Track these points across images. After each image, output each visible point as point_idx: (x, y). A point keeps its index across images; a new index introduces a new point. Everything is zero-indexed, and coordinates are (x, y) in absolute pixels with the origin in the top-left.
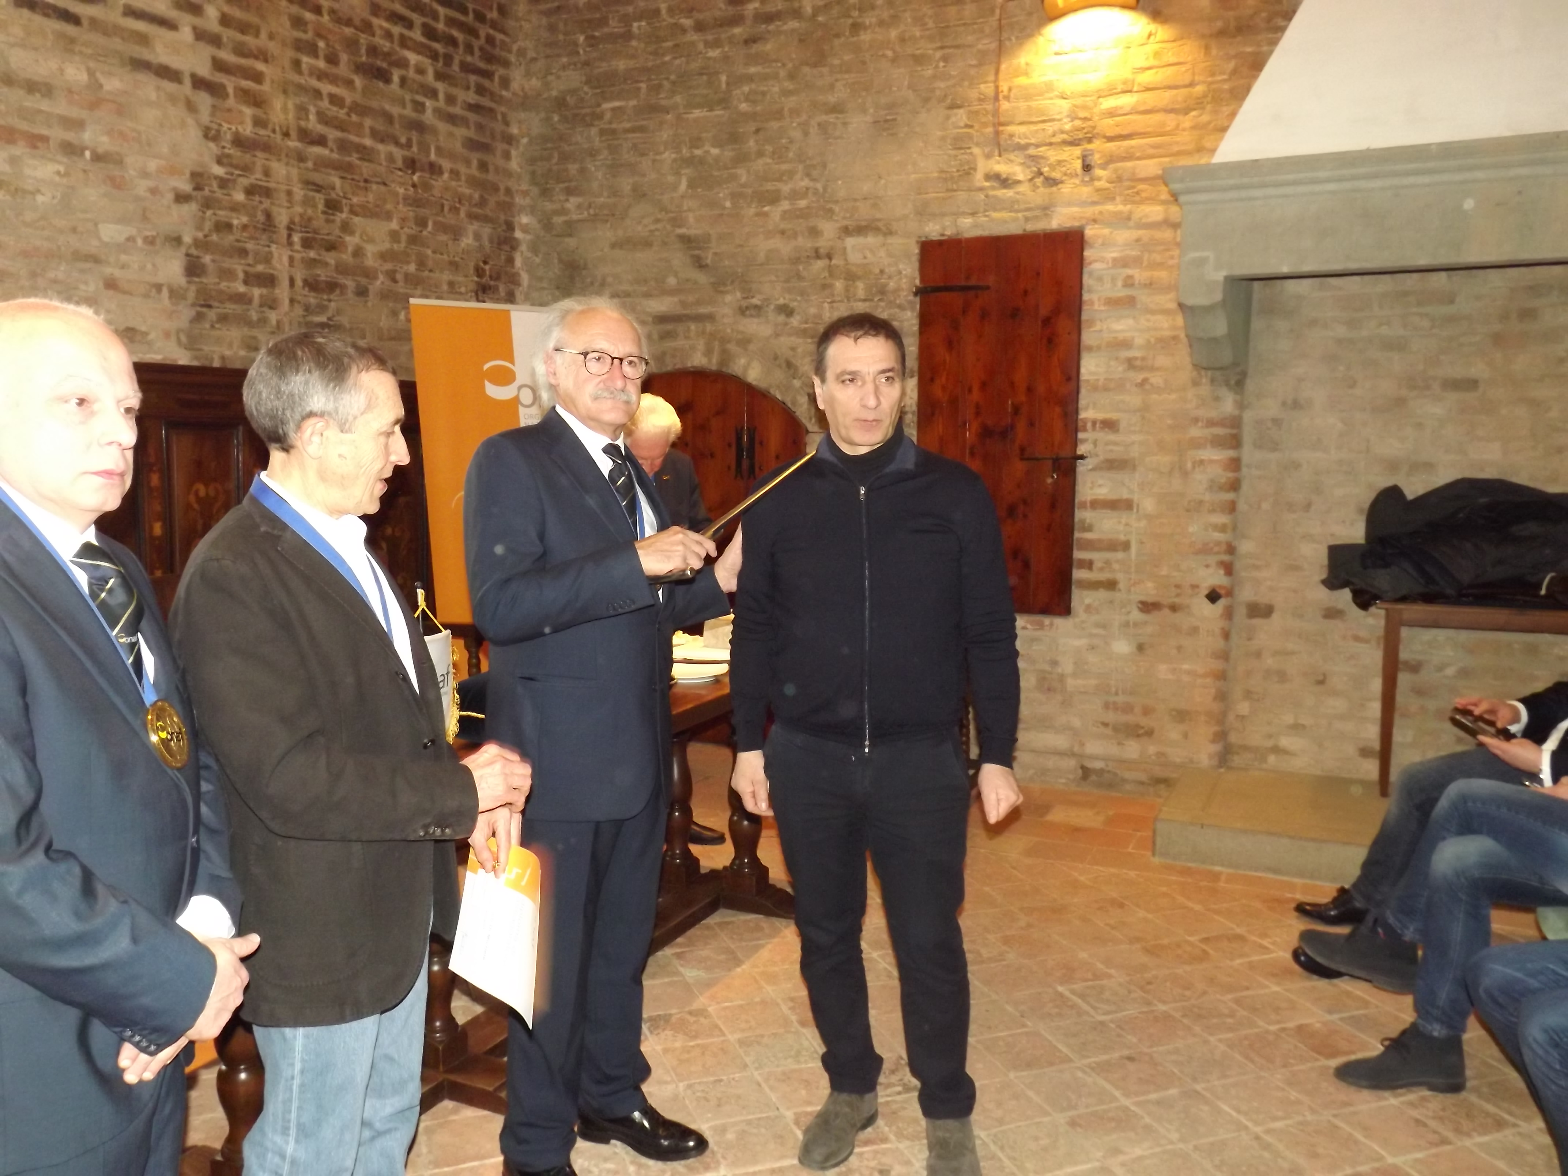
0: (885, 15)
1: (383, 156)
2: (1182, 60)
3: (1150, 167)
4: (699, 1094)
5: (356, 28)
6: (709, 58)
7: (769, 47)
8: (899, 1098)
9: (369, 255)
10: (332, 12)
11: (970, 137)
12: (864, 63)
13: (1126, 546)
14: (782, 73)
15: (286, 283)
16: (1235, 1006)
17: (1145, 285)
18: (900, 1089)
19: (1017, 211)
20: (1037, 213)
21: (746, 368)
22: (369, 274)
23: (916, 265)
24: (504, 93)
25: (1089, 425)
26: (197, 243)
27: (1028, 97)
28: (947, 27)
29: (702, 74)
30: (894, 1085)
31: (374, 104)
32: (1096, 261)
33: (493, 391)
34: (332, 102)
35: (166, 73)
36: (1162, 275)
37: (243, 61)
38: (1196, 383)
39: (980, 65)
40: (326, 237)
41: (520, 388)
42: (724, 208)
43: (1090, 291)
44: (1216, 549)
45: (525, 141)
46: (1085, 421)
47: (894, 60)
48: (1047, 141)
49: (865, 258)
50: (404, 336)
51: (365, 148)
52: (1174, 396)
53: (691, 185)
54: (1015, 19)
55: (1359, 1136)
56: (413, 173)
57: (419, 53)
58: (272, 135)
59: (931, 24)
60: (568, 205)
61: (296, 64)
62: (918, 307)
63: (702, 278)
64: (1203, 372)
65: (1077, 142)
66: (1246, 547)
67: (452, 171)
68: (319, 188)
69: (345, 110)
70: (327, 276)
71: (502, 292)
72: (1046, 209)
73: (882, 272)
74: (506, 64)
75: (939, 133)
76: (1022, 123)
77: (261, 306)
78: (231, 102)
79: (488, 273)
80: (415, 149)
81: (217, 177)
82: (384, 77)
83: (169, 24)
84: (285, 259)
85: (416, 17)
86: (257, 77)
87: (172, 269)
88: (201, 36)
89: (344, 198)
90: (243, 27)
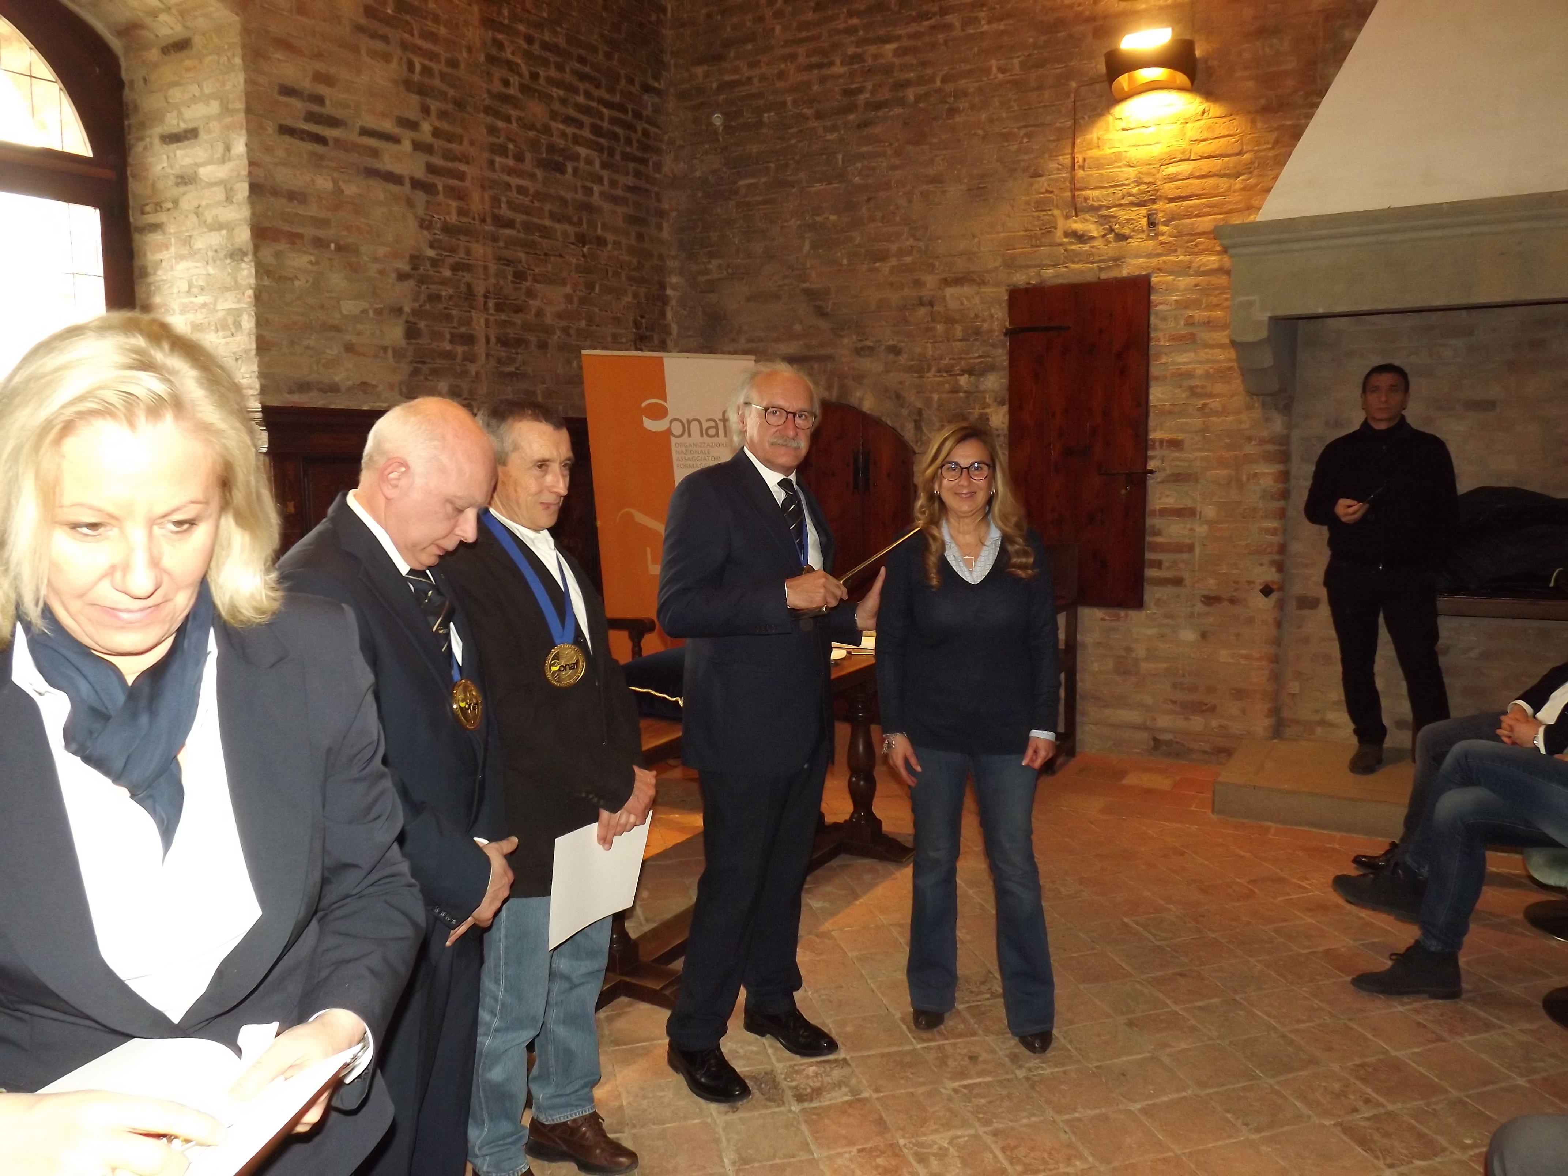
0: (977, 100)
1: (559, 234)
2: (1232, 132)
3: (1206, 223)
4: (824, 997)
5: (538, 131)
6: (829, 141)
7: (877, 130)
8: (987, 1002)
9: (548, 315)
10: (519, 119)
11: (1050, 200)
12: (959, 141)
13: (1191, 548)
14: (889, 151)
15: (483, 340)
16: (1274, 935)
17: (1204, 323)
18: (988, 996)
19: (1092, 263)
20: (1110, 264)
21: (861, 399)
22: (548, 330)
23: (1006, 310)
24: (657, 176)
25: (1157, 444)
26: (414, 312)
27: (1100, 166)
28: (1030, 109)
29: (821, 154)
30: (983, 993)
31: (552, 192)
32: (1161, 304)
33: (651, 425)
34: (519, 192)
35: (392, 178)
36: (1219, 314)
37: (450, 165)
38: (1249, 407)
39: (1058, 140)
40: (514, 302)
41: (671, 422)
42: (841, 265)
43: (1156, 329)
44: (1269, 550)
45: (674, 214)
46: (1154, 441)
47: (984, 138)
48: (1117, 203)
49: (962, 304)
50: (576, 380)
51: (545, 227)
52: (1229, 419)
53: (813, 247)
54: (1087, 101)
55: (1370, 1036)
56: (584, 246)
57: (588, 147)
58: (472, 222)
59: (1016, 108)
60: (710, 267)
62: (1008, 345)
63: (823, 324)
64: (1255, 398)
65: (1143, 203)
66: (1296, 547)
67: (615, 243)
68: (508, 262)
69: (529, 198)
70: (515, 334)
71: (656, 341)
72: (1117, 260)
73: (976, 316)
74: (659, 152)
76: (1095, 188)
77: (465, 359)
78: (441, 197)
79: (644, 325)
80: (585, 226)
81: (431, 259)
82: (560, 169)
83: (394, 139)
84: (482, 321)
85: (586, 120)
86: (461, 176)
87: (395, 334)
88: (418, 146)
89: (529, 269)
90: (451, 138)
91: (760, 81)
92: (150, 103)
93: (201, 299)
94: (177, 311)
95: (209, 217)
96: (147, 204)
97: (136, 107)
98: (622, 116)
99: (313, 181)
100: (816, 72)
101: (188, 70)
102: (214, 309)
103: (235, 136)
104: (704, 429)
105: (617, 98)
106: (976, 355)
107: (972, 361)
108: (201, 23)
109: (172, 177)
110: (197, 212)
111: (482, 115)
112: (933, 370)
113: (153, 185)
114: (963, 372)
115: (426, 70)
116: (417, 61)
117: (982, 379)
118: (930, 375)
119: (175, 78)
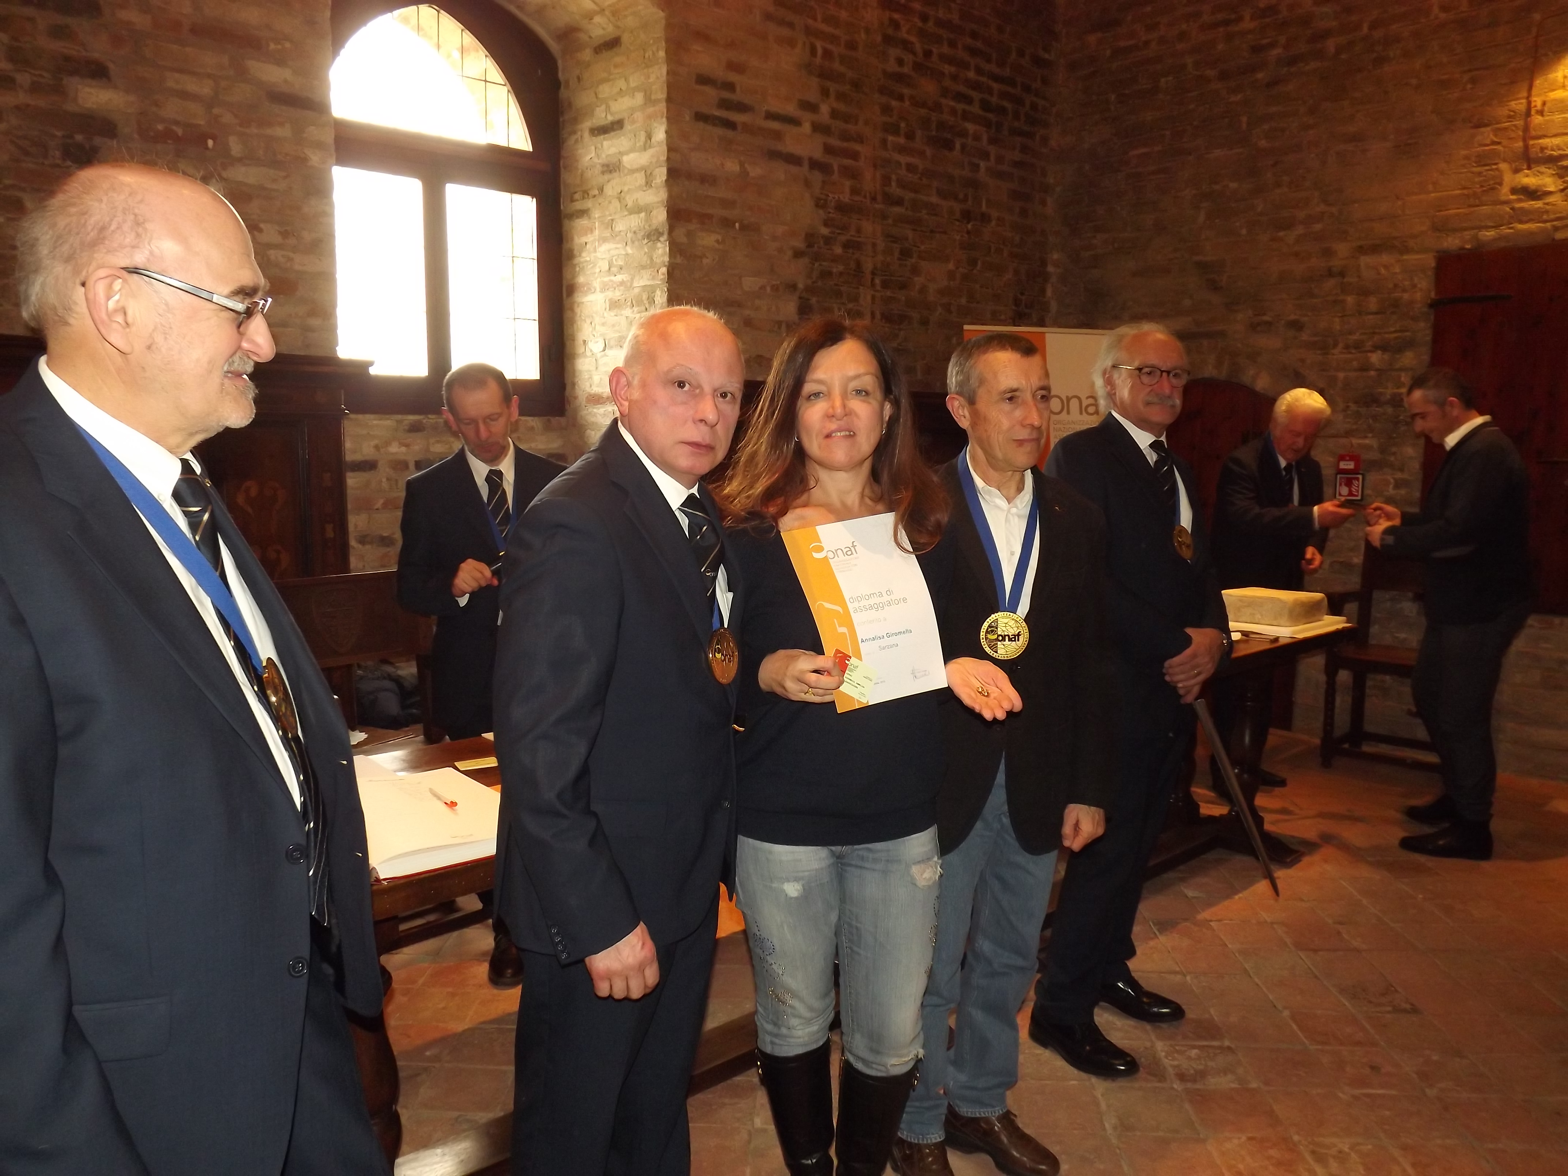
1: (945, 210)
5: (929, 109)
6: (1232, 103)
7: (1290, 87)
9: (931, 291)
10: (912, 97)
11: (1495, 153)
12: (1386, 92)
14: (1302, 110)
15: (869, 316)
19: (1545, 222)
22: (930, 307)
23: (1432, 279)
24: (1044, 150)
26: (807, 289)
27: (1563, 110)
28: (1477, 50)
29: (1223, 118)
31: (940, 169)
34: (908, 170)
35: (792, 159)
37: (845, 145)
39: (1511, 83)
40: (899, 279)
42: (1240, 235)
45: (1059, 189)
47: (1417, 88)
49: (1379, 274)
51: (932, 204)
53: (1209, 217)
54: (1552, 35)
56: (968, 223)
57: (977, 123)
58: (864, 200)
59: (1459, 50)
60: (1095, 241)
62: (1432, 317)
63: (1215, 299)
67: (998, 219)
68: (895, 239)
69: (918, 176)
70: (899, 310)
71: (1035, 317)
73: (1396, 286)
74: (1046, 125)
75: (1463, 152)
76: (1555, 136)
78: (836, 177)
79: (1024, 302)
80: (970, 202)
81: (823, 237)
82: (948, 145)
83: (794, 121)
84: (869, 298)
85: (975, 95)
86: (855, 156)
87: (789, 308)
88: (817, 128)
89: (915, 246)
90: (847, 118)
91: (1158, 45)
92: (583, 99)
93: (619, 278)
94: (598, 289)
95: (629, 200)
96: (576, 193)
97: (570, 105)
98: (1010, 90)
99: (722, 164)
100: (1221, 29)
101: (616, 66)
102: (631, 287)
103: (655, 125)
104: (1084, 405)
105: (1007, 72)
106: (1392, 329)
107: (1387, 336)
108: (630, 21)
109: (598, 166)
110: (620, 197)
111: (877, 95)
112: (1341, 345)
113: (582, 175)
114: (1376, 348)
115: (827, 54)
116: (819, 45)
117: (1398, 356)
118: (1336, 351)
119: (605, 75)
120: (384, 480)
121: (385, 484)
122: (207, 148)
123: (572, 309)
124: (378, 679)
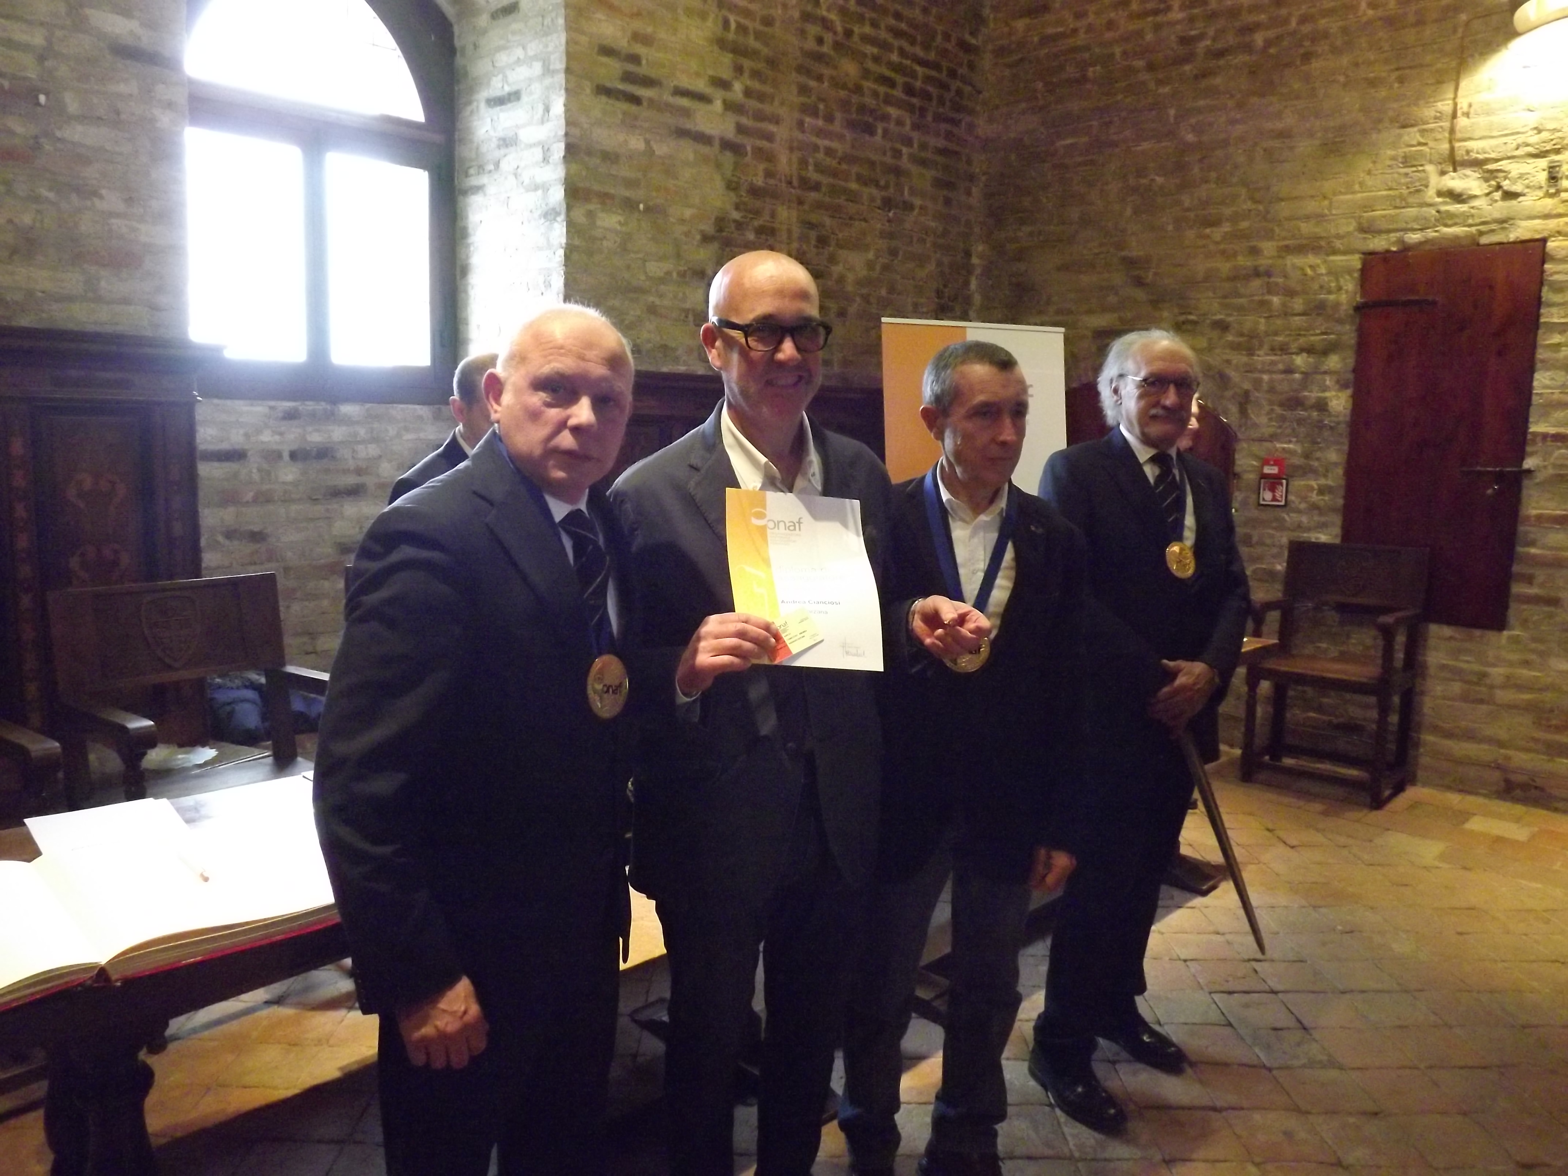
0: (1340, 41)
1: (865, 197)
5: (850, 90)
6: (1160, 95)
7: (1218, 81)
9: (849, 281)
10: (831, 78)
11: (1421, 154)
12: (1314, 89)
19: (1470, 226)
20: (1493, 226)
22: (848, 298)
23: (1358, 281)
24: (969, 138)
25: (1539, 439)
27: (1490, 112)
28: (1405, 48)
29: (1152, 110)
31: (861, 154)
32: (1558, 273)
34: (827, 154)
35: (702, 139)
37: (759, 125)
39: (1438, 83)
40: (815, 267)
42: (1166, 231)
43: (1549, 304)
45: (984, 178)
46: (1535, 434)
47: (1345, 85)
48: (1509, 154)
49: (1306, 275)
50: (874, 349)
51: (851, 191)
53: (1136, 212)
54: (1479, 36)
56: (889, 211)
57: (899, 108)
58: (779, 184)
59: (1386, 47)
60: (1020, 234)
61: (801, 124)
62: (1357, 321)
63: (1141, 295)
65: (1542, 154)
67: (921, 208)
68: (811, 226)
69: (837, 160)
71: (958, 310)
72: (1504, 222)
73: (1321, 287)
74: (972, 112)
75: (1391, 153)
76: (1480, 139)
78: (749, 159)
79: (947, 295)
80: (892, 190)
81: (735, 221)
82: (870, 130)
83: (704, 98)
85: (898, 78)
86: (769, 137)
87: (696, 297)
88: (730, 106)
89: (833, 233)
90: (761, 97)
91: (1086, 33)
92: (479, 68)
93: (514, 260)
95: (526, 178)
96: (471, 167)
97: (466, 73)
98: (935, 74)
99: (626, 141)
100: (1150, 19)
101: (513, 33)
102: (527, 269)
103: (554, 97)
105: (932, 56)
106: (1318, 332)
107: (1312, 338)
109: (495, 140)
110: (516, 172)
111: (794, 74)
112: (1266, 347)
113: (477, 149)
114: (1302, 350)
115: (742, 29)
116: (732, 19)
117: (1323, 359)
118: (1261, 353)
119: (502, 42)
120: (255, 471)
121: (256, 476)
122: (38, 104)
123: (466, 292)
124: (238, 688)
